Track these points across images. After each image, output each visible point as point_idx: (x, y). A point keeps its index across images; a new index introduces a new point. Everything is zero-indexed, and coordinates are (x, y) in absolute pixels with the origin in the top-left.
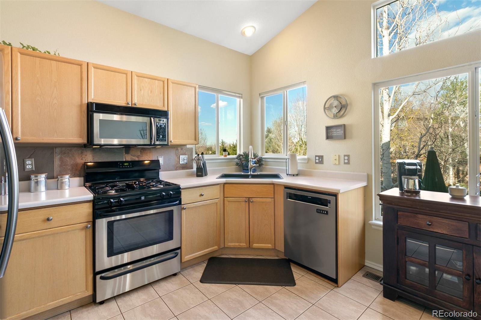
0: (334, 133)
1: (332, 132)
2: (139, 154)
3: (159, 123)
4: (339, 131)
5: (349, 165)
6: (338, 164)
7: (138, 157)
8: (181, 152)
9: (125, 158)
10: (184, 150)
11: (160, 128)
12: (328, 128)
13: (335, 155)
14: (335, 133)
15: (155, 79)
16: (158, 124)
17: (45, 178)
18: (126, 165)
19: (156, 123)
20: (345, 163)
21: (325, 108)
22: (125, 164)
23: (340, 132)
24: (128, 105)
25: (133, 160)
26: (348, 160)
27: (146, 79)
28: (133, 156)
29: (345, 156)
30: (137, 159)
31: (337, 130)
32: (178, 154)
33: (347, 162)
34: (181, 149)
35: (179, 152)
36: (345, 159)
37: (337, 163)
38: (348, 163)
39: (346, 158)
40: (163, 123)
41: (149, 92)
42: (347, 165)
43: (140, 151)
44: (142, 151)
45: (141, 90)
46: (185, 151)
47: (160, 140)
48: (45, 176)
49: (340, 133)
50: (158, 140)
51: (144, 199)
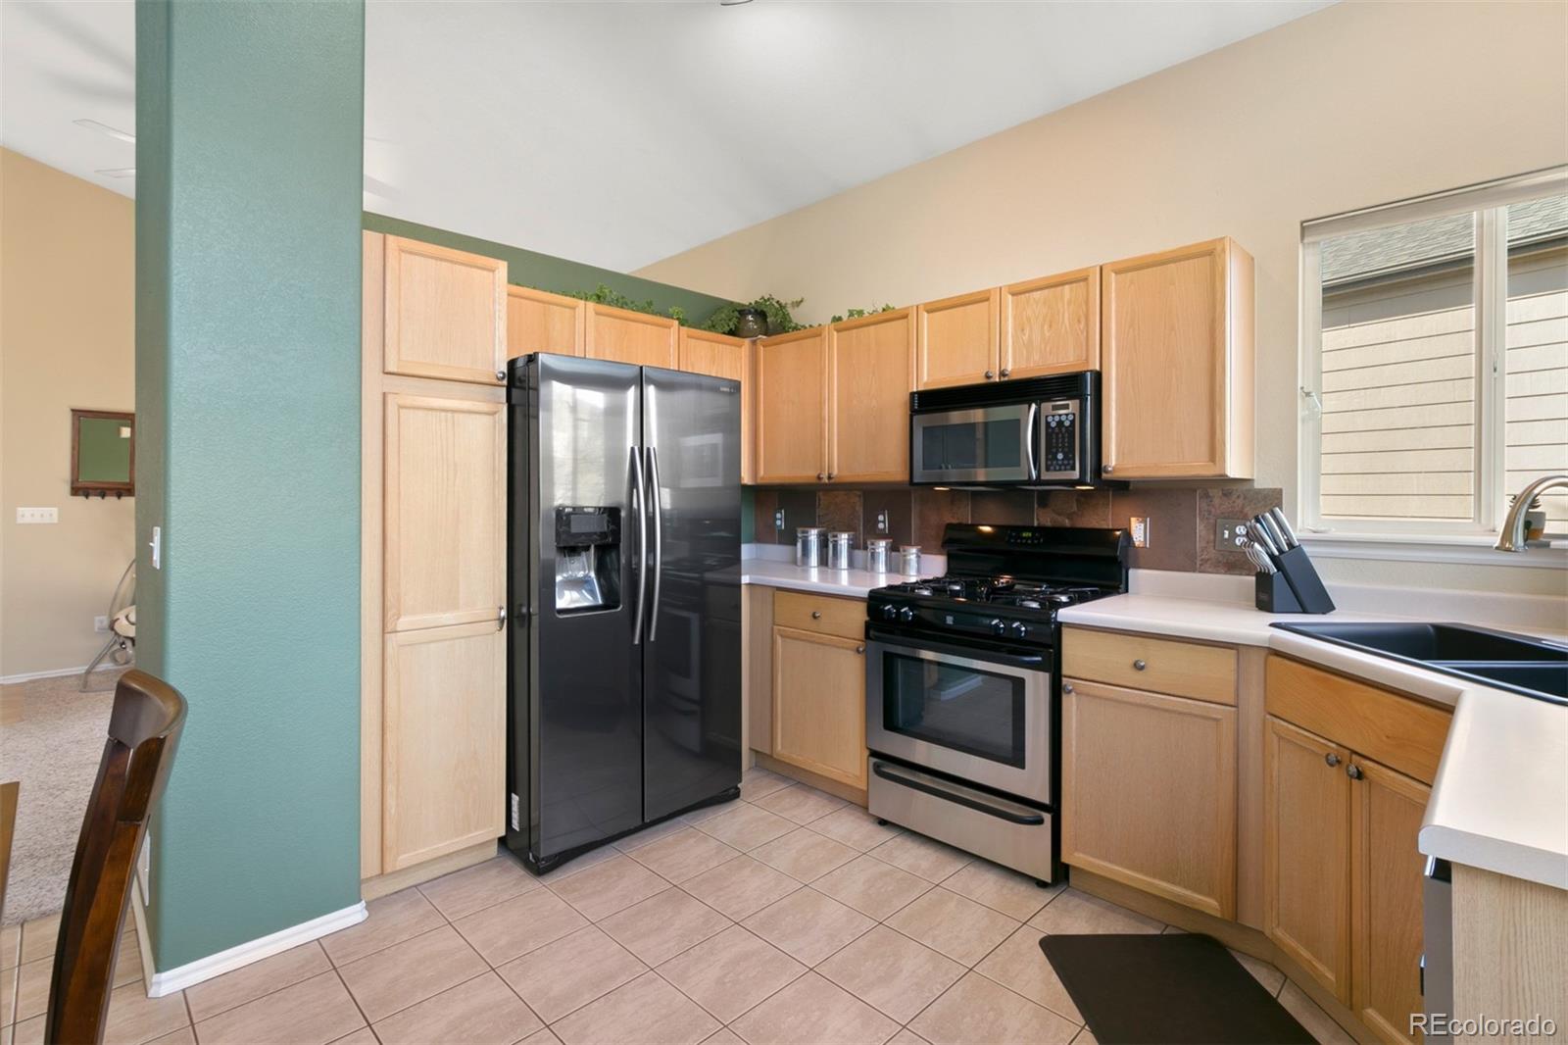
2: (1075, 508)
3: (1053, 416)
7: (1070, 516)
8: (1221, 505)
9: (1038, 520)
10: (1238, 497)
11: (1057, 430)
15: (1063, 284)
16: (1050, 419)
17: (886, 548)
18: (1025, 538)
19: (1047, 417)
22: (1024, 535)
24: (992, 380)
25: (1057, 525)
27: (1037, 295)
28: (1060, 514)
30: (1067, 523)
32: (1210, 512)
34: (1224, 495)
35: (1213, 506)
40: (1067, 415)
41: (1046, 327)
43: (1077, 500)
44: (1083, 499)
45: (1023, 330)
46: (1240, 502)
47: (1058, 468)
48: (887, 544)
50: (1052, 468)
51: (951, 623)
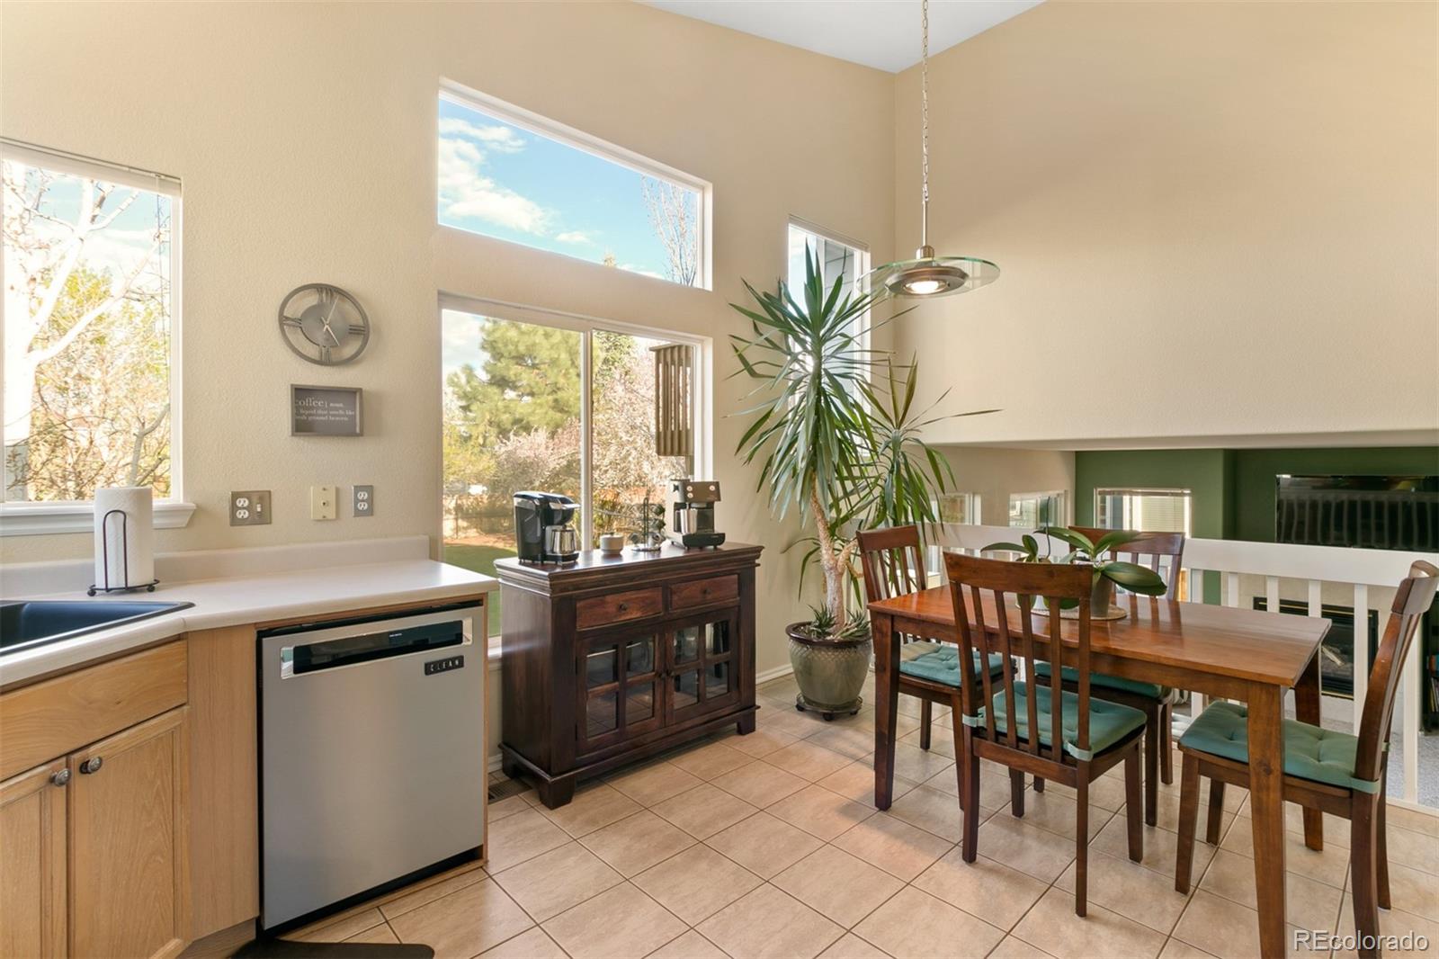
0: (320, 412)
1: (312, 408)
4: (337, 409)
5: (370, 518)
6: (334, 517)
12: (300, 393)
13: (324, 489)
14: (322, 412)
20: (358, 513)
21: (283, 320)
23: (341, 412)
26: (370, 501)
29: (358, 489)
31: (331, 405)
33: (366, 507)
36: (357, 501)
37: (331, 514)
38: (370, 512)
39: (363, 495)
42: (367, 518)
49: (339, 416)
